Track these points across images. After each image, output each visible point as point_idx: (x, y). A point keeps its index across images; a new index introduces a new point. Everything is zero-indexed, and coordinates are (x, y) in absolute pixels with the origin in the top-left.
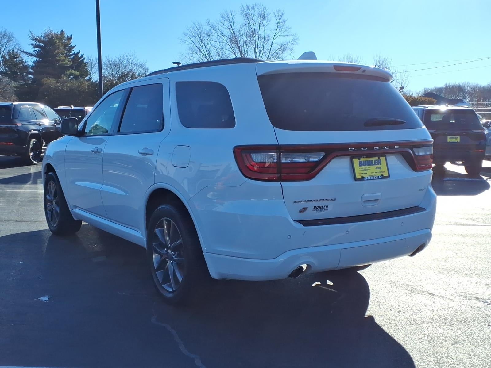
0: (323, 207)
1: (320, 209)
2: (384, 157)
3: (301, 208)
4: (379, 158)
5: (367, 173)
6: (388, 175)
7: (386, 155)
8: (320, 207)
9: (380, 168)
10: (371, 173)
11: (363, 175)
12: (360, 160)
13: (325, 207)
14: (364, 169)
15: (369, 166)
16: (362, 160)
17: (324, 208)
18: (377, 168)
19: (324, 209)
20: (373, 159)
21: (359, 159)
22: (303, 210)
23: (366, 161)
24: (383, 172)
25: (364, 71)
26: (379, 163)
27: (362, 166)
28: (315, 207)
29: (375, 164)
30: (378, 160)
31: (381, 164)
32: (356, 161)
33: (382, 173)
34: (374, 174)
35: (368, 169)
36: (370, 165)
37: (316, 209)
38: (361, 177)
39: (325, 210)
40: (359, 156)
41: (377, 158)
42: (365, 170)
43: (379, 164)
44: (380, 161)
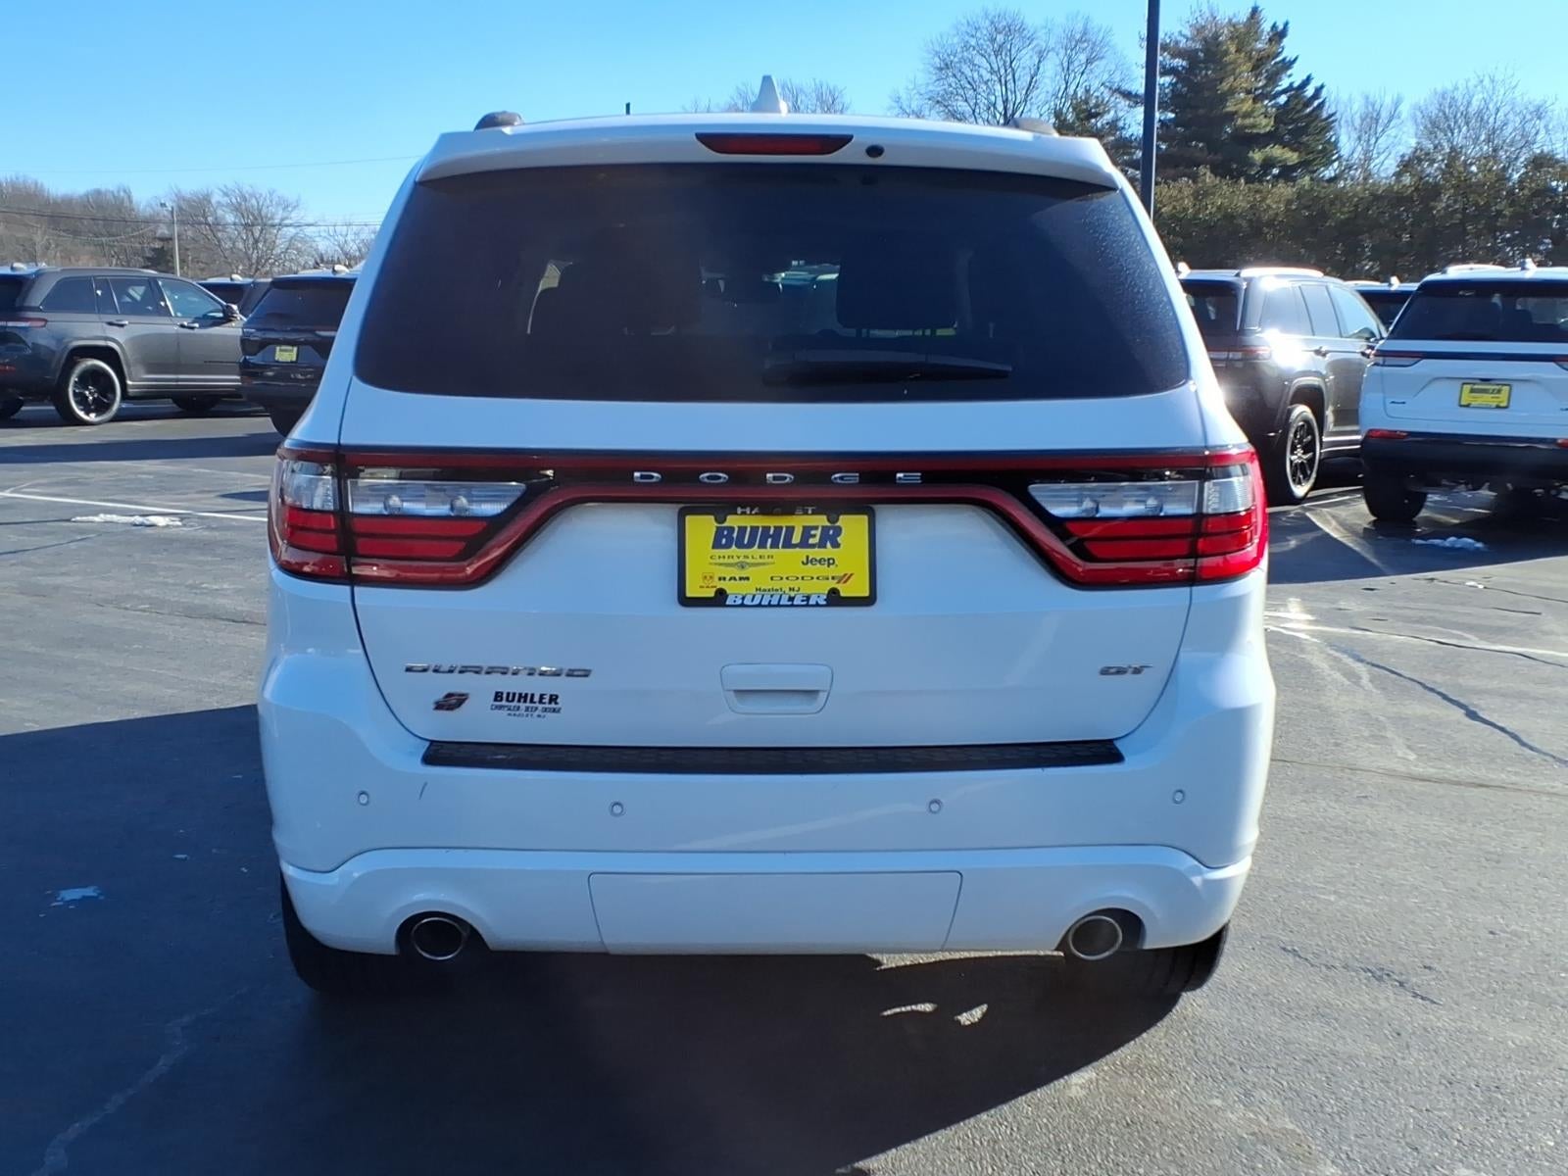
0: (536, 699)
1: (523, 705)
2: (865, 518)
3: (440, 696)
4: (833, 520)
5: (748, 579)
6: (867, 594)
7: (876, 507)
8: (523, 697)
9: (830, 562)
10: (772, 579)
11: (721, 585)
12: (725, 524)
13: (542, 697)
14: (736, 560)
15: (768, 551)
16: (733, 521)
17: (541, 702)
18: (808, 561)
19: (540, 706)
20: (798, 522)
21: (720, 520)
22: (451, 702)
23: (754, 529)
24: (845, 578)
25: (875, 151)
26: (831, 537)
27: (728, 546)
28: (498, 696)
29: (804, 544)
30: (825, 529)
31: (836, 545)
32: (701, 528)
33: (833, 584)
34: (785, 585)
35: (761, 561)
36: (775, 545)
37: (504, 703)
38: (711, 593)
39: (545, 710)
40: (719, 508)
41: (821, 521)
42: (742, 566)
43: (829, 545)
44: (838, 531)
